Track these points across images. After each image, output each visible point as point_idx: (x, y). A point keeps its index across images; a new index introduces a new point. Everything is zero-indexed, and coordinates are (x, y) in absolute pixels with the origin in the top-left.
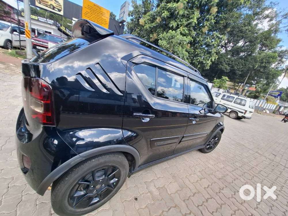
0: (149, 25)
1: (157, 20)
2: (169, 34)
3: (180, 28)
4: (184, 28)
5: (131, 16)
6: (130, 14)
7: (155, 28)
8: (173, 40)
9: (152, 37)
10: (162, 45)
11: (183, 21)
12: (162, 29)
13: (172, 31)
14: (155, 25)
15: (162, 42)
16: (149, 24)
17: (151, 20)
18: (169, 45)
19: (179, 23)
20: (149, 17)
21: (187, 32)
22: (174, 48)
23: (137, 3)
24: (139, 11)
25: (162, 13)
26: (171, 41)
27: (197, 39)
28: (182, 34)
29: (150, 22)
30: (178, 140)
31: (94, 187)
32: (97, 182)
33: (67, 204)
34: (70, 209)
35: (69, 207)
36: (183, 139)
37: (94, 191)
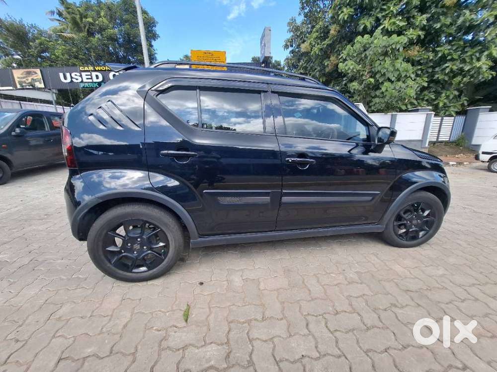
0: (319, 46)
1: (332, 32)
2: (357, 46)
3: (382, 24)
4: (393, 20)
5: (290, 48)
6: (289, 44)
7: (331, 46)
8: (367, 52)
9: (328, 64)
10: (347, 69)
11: (389, 8)
12: (345, 42)
13: (363, 37)
14: (329, 42)
15: (346, 65)
16: (318, 44)
17: (321, 36)
18: (360, 66)
19: (380, 15)
20: (317, 34)
21: (402, 24)
22: (373, 66)
23: (297, 22)
24: (301, 33)
25: (338, 16)
26: (363, 56)
27: (435, 26)
28: (391, 31)
29: (319, 41)
30: (269, 198)
31: (132, 245)
32: (133, 240)
33: (103, 257)
34: (109, 265)
35: (107, 262)
36: (283, 198)
37: (133, 252)
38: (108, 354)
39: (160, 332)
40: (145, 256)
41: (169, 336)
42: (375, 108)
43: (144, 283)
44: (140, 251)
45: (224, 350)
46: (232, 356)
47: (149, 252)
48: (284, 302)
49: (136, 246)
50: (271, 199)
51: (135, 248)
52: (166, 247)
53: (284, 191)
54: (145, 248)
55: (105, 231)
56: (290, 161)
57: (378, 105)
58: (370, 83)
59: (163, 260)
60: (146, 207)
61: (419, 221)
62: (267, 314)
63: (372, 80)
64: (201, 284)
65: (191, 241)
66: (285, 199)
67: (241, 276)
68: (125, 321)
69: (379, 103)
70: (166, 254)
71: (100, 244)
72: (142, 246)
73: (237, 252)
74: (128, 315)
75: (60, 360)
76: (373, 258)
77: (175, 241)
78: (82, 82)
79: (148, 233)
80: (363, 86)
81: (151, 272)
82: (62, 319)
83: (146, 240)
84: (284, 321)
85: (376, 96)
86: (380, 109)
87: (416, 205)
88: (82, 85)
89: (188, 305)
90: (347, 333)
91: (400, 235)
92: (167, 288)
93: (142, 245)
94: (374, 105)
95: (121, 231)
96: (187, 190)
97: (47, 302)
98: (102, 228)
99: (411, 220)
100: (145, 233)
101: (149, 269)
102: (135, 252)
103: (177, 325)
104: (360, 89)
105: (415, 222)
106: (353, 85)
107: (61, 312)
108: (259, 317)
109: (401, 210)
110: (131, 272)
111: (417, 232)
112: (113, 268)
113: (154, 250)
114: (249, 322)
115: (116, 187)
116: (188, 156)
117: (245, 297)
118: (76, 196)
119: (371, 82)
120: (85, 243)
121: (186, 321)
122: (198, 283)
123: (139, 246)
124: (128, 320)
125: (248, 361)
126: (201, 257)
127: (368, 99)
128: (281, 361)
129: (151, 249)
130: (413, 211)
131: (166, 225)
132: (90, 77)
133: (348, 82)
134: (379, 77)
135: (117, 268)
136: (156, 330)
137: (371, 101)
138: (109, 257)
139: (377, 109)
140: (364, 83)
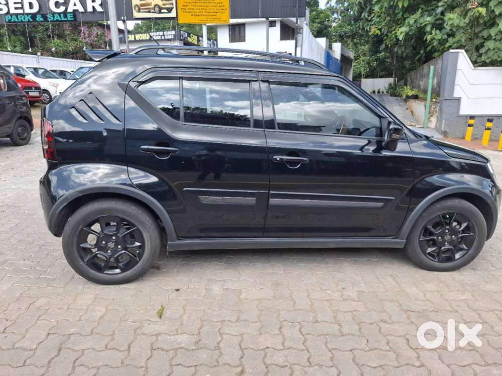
30: (255, 198)
31: (106, 243)
32: (108, 237)
33: (76, 254)
34: (82, 263)
35: (80, 260)
36: (270, 199)
37: (107, 251)
38: (90, 333)
39: (135, 324)
40: (118, 256)
41: (143, 326)
42: (488, 58)
43: (117, 286)
44: (115, 251)
45: (194, 339)
46: (201, 342)
47: (123, 252)
48: (262, 310)
49: (111, 245)
50: (257, 200)
51: (109, 246)
52: (142, 247)
53: (271, 192)
54: (119, 247)
55: (81, 227)
56: (278, 159)
57: (492, 53)
58: (480, 16)
59: (138, 262)
60: (123, 203)
61: (453, 237)
62: (243, 317)
63: (483, 10)
64: (178, 290)
65: (168, 242)
66: (273, 201)
67: (222, 286)
68: (100, 314)
69: (494, 49)
70: (140, 256)
71: (75, 240)
72: (116, 246)
73: (222, 264)
74: (104, 310)
75: (49, 334)
76: (390, 279)
77: (151, 242)
78: (8, 12)
79: (123, 232)
80: (467, 20)
81: (124, 274)
82: (42, 308)
83: (121, 239)
84: (258, 324)
85: (489, 38)
86: (496, 60)
87: (448, 216)
88: (8, 18)
89: (162, 306)
90: (319, 336)
91: (430, 254)
92: (141, 292)
93: (117, 243)
94: (486, 52)
95: (97, 227)
96: (166, 188)
97: (22, 295)
98: (78, 223)
99: (443, 235)
100: (120, 231)
101: (123, 270)
102: (109, 251)
103: (151, 320)
104: (462, 24)
105: (447, 238)
106: (450, 19)
107: (38, 304)
108: (233, 319)
109: (429, 222)
110: (103, 273)
111: (452, 252)
112: (86, 267)
113: (129, 250)
114: (223, 322)
115: (85, 182)
116: (168, 152)
117: (222, 304)
118: (52, 190)
119: (480, 14)
120: (60, 239)
121: (160, 317)
122: (173, 289)
123: (114, 244)
124: (103, 314)
125: (215, 346)
126: (178, 266)
127: (477, 42)
128: (245, 349)
129: (126, 248)
130: (445, 225)
131: (142, 223)
132: (20, 6)
133: (446, 9)
134: (495, 6)
135: (90, 267)
136: (131, 322)
137: (482, 45)
138: (83, 255)
139: (490, 60)
140: (469, 14)
